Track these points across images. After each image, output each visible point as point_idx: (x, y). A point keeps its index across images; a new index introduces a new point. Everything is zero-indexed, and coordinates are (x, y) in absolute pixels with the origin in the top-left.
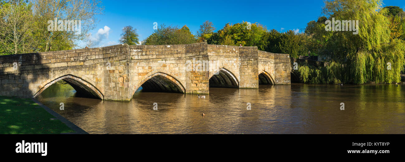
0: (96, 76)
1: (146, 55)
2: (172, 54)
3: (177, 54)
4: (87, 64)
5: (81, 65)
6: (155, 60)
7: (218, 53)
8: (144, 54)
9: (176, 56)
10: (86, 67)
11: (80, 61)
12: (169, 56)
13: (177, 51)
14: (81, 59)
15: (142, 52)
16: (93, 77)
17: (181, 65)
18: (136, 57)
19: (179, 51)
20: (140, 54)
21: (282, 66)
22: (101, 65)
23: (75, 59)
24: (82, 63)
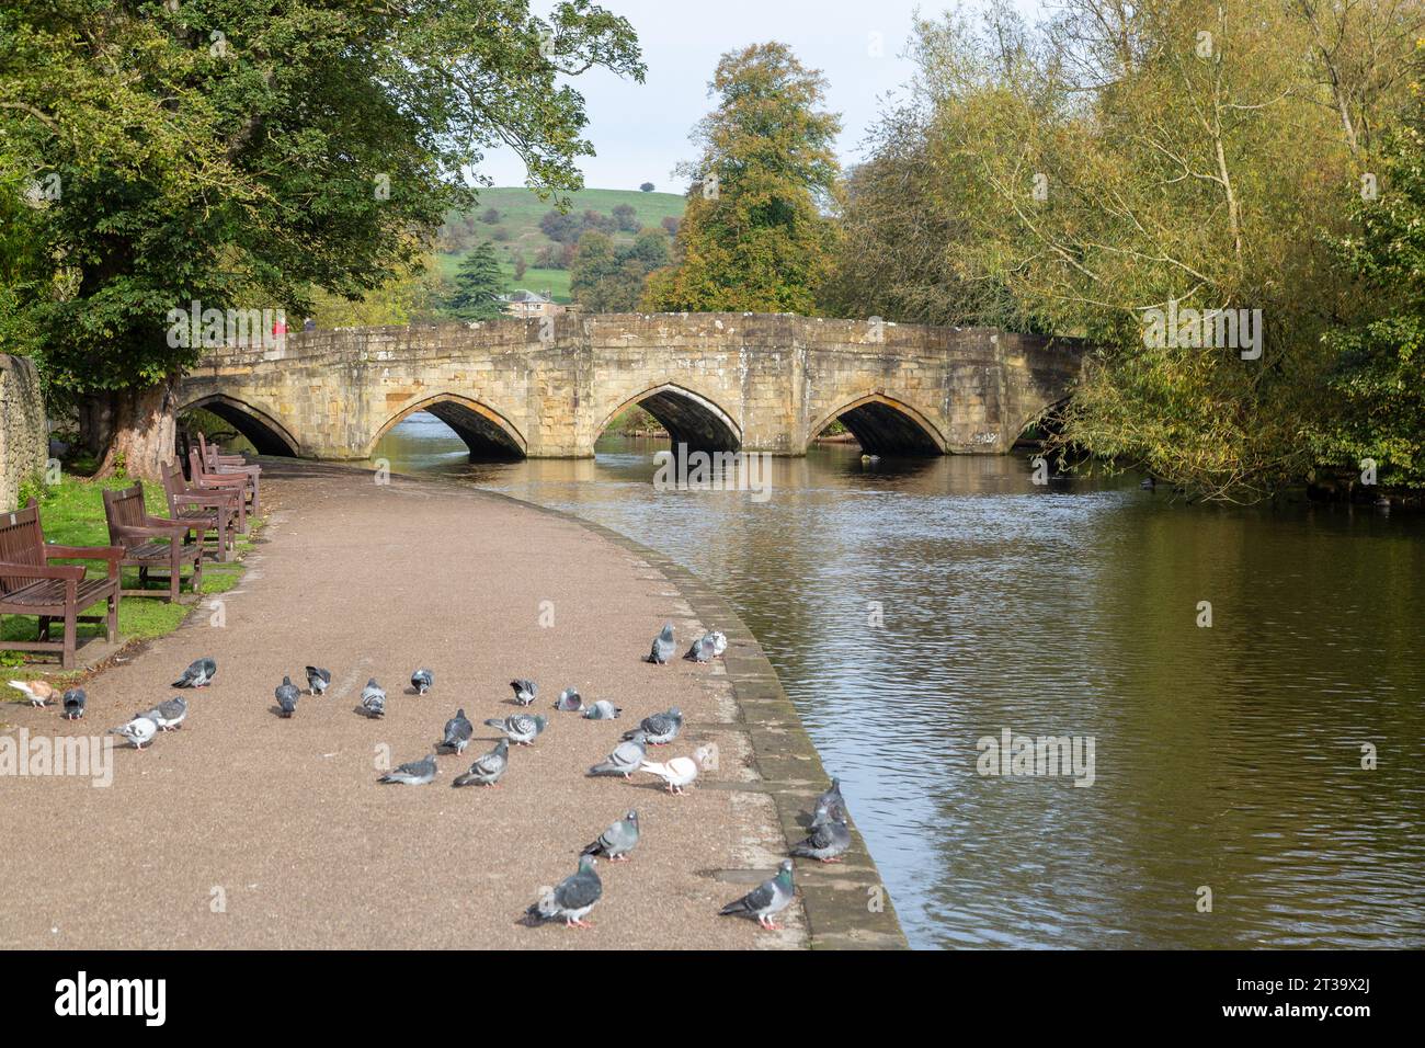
0: (281, 398)
1: (409, 349)
2: (482, 346)
3: (501, 345)
4: (260, 370)
5: (246, 375)
6: (432, 362)
7: (650, 338)
8: (403, 346)
9: (497, 350)
10: (257, 377)
11: (245, 365)
12: (475, 353)
13: (501, 337)
14: (247, 361)
15: (398, 343)
16: (274, 402)
17: (513, 375)
18: (382, 356)
19: (506, 337)
20: (392, 347)
21: (972, 377)
22: (292, 374)
23: (233, 361)
24: (248, 370)
